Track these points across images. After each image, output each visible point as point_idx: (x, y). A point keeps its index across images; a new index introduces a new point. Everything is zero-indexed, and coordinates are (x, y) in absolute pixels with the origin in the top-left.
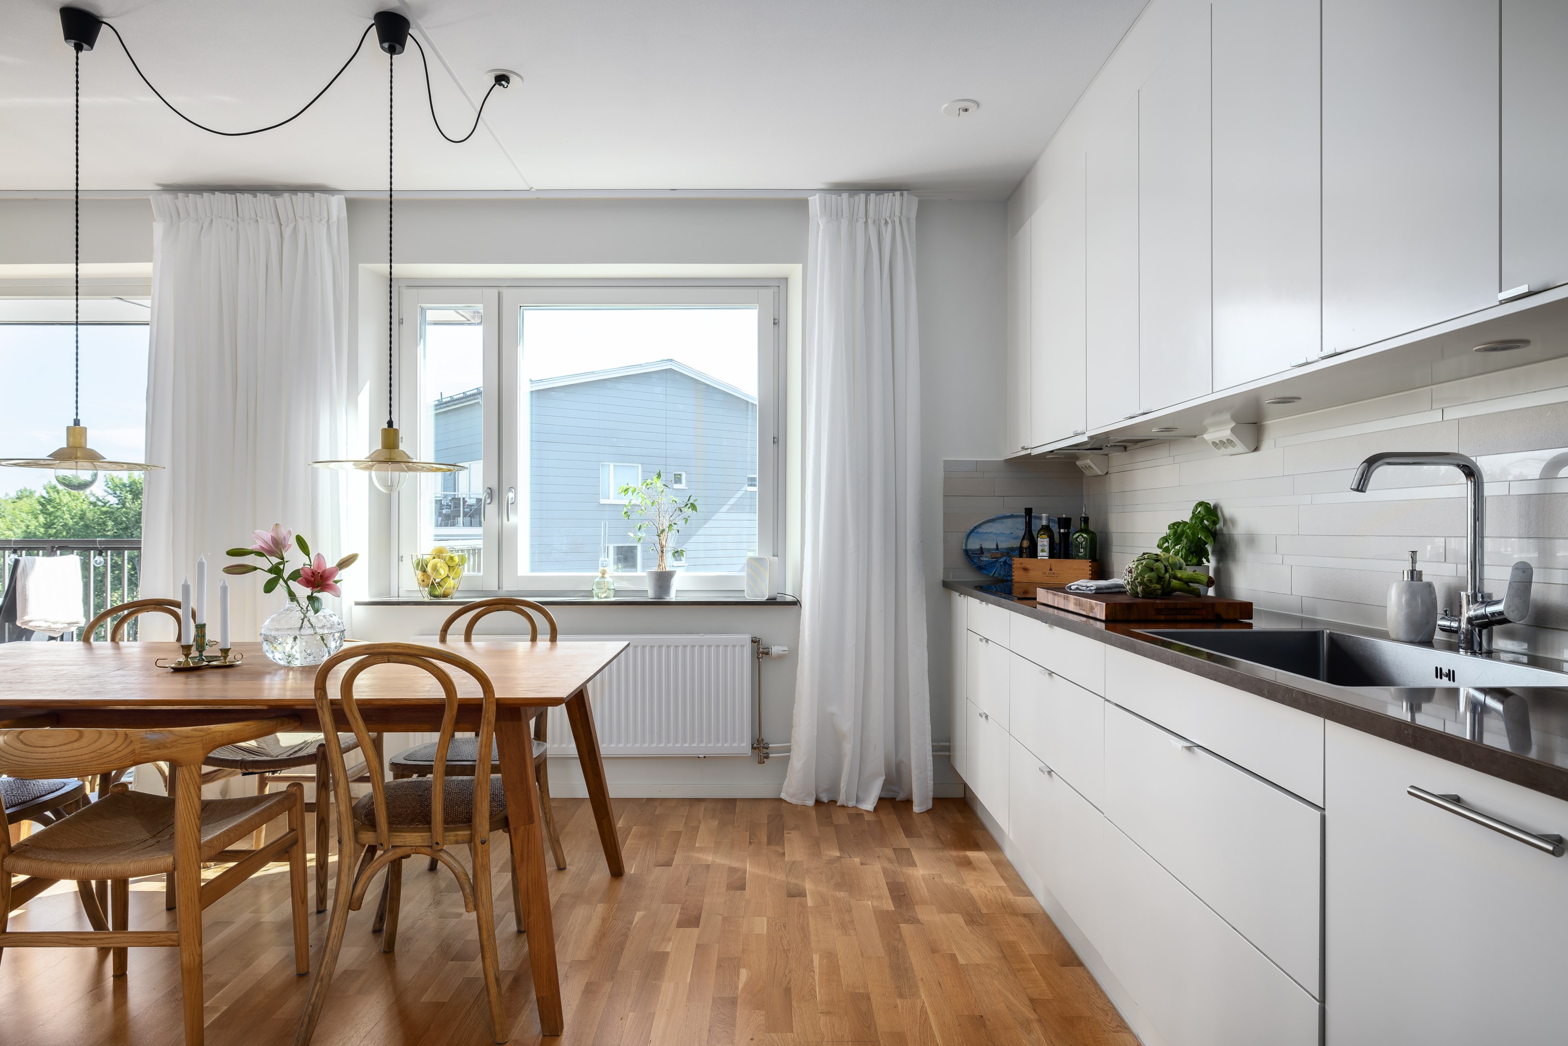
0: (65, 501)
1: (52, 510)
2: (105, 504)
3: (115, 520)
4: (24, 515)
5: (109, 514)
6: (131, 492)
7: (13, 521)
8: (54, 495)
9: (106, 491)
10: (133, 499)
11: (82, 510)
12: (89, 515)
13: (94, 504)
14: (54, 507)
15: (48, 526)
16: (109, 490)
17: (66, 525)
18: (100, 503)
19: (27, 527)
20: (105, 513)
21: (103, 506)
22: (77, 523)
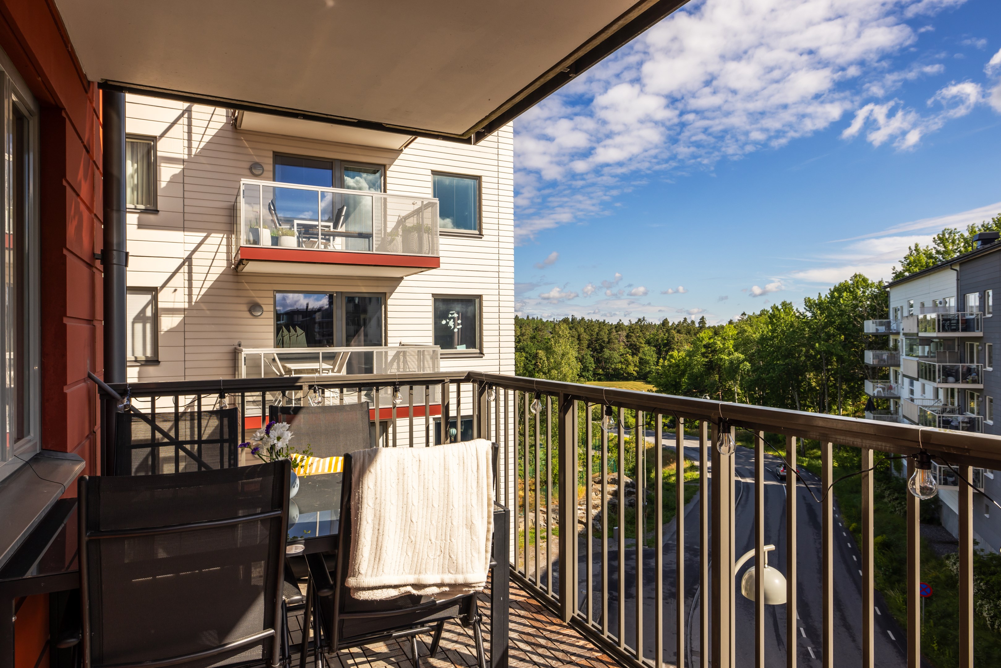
0: (782, 316)
1: (775, 321)
2: (805, 317)
3: (810, 327)
4: (762, 325)
5: (807, 323)
6: (820, 309)
7: (757, 328)
8: (777, 313)
9: (805, 308)
10: (821, 314)
11: (791, 321)
12: (796, 324)
13: (798, 317)
14: (776, 320)
15: (773, 331)
16: (807, 308)
17: (782, 330)
18: (801, 317)
19: (763, 332)
20: (805, 322)
21: (804, 319)
22: (789, 329)
